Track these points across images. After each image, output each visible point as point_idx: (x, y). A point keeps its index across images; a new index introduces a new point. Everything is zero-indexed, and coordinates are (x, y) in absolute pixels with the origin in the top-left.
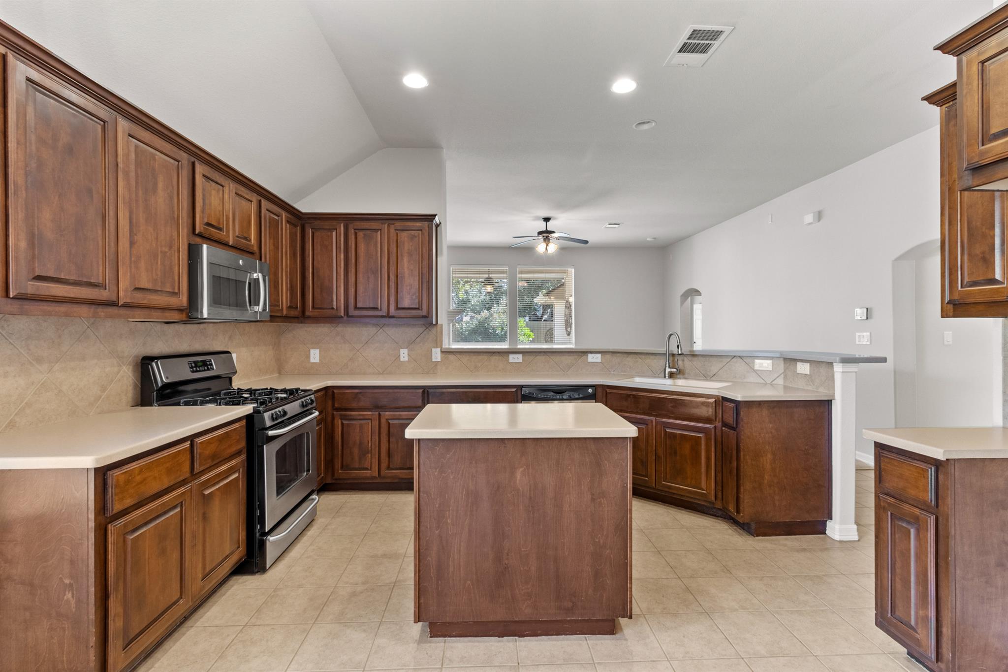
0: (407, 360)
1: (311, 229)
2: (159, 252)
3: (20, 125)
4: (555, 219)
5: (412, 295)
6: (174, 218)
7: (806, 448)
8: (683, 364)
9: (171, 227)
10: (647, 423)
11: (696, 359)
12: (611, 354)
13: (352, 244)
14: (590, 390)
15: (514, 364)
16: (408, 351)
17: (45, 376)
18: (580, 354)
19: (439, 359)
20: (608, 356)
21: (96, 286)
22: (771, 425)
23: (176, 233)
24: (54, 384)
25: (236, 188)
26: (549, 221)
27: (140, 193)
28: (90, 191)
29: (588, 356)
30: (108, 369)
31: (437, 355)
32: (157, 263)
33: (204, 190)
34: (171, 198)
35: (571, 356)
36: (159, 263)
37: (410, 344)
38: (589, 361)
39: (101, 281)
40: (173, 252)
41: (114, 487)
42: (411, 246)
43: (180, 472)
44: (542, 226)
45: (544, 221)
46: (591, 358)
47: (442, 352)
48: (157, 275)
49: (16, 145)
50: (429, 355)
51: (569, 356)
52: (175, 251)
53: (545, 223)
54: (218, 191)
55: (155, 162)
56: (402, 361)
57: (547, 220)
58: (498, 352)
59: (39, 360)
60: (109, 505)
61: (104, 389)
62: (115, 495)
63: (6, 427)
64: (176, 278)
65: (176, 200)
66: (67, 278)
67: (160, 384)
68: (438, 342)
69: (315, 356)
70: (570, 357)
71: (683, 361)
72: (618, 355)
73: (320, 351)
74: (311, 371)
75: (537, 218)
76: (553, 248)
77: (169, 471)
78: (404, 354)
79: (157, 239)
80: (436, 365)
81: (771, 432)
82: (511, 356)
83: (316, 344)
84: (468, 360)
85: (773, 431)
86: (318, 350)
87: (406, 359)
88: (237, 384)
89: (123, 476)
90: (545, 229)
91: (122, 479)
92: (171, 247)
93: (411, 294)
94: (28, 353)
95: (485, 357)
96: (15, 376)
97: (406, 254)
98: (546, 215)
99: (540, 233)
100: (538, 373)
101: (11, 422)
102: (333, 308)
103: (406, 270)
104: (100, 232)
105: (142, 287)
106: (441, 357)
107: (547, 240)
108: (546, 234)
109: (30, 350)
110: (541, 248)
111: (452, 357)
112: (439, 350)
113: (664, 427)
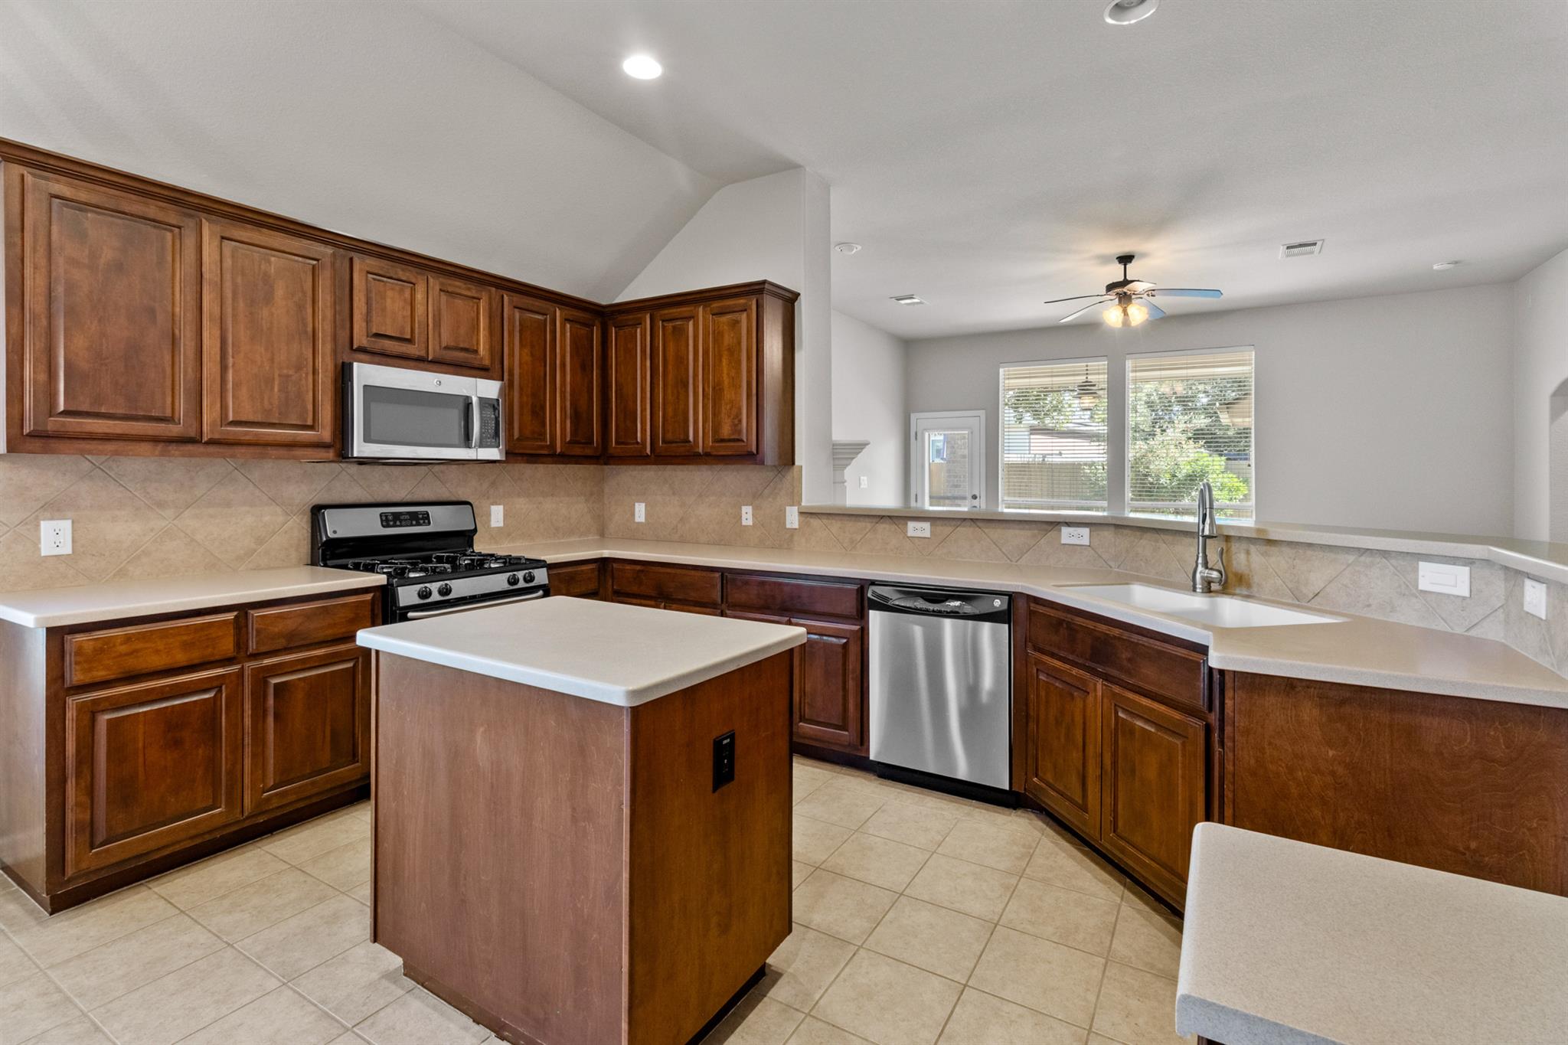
0: (751, 524)
1: (615, 327)
2: (276, 376)
3: (38, 248)
4: (1144, 255)
5: (733, 419)
6: (306, 332)
7: (1473, 845)
8: (1248, 561)
9: (300, 343)
10: (1088, 690)
11: (1274, 549)
12: (1112, 529)
13: (659, 344)
14: (997, 603)
15: (916, 540)
16: (753, 509)
17: (170, 523)
18: (1045, 526)
19: (796, 525)
20: (1108, 534)
21: (162, 420)
22: (1331, 753)
23: (310, 351)
24: (182, 531)
25: (442, 284)
26: (1130, 262)
27: (241, 305)
28: (152, 312)
29: (1060, 531)
30: (267, 519)
31: (792, 518)
32: (272, 389)
33: (368, 292)
34: (300, 307)
35: (1023, 529)
36: (276, 390)
37: (754, 498)
38: (1063, 542)
39: (168, 413)
40: (304, 375)
41: (73, 654)
42: (733, 338)
43: (214, 648)
44: (1116, 273)
45: (1120, 263)
46: (1068, 535)
47: (801, 513)
48: (271, 404)
49: (32, 270)
50: (781, 518)
51: (1020, 529)
52: (307, 374)
53: (1122, 267)
54: (401, 291)
55: (270, 265)
56: (744, 526)
57: (1126, 259)
58: (890, 517)
59: (161, 505)
60: (67, 675)
61: (260, 541)
62: (76, 664)
63: (114, 575)
64: (310, 407)
65: (310, 311)
66: (111, 411)
67: (324, 539)
68: (795, 498)
69: (640, 512)
70: (1022, 532)
71: (1248, 553)
72: (1126, 532)
73: (646, 506)
74: (635, 535)
75: (1104, 260)
76: (1138, 314)
77: (186, 646)
78: (747, 515)
79: (272, 360)
80: (792, 536)
81: (1333, 773)
82: (911, 525)
83: (642, 496)
84: (840, 528)
85: (1340, 770)
86: (644, 504)
87: (750, 522)
88: (480, 546)
89: (91, 643)
90: (1121, 279)
91: (88, 648)
92: (299, 368)
93: (732, 417)
94: (145, 496)
95: (867, 525)
96: (127, 521)
97: (726, 353)
98: (1125, 248)
99: (1111, 287)
100: (959, 559)
101: (121, 570)
102: (638, 443)
103: (725, 376)
104: (168, 357)
105: (243, 419)
106: (799, 521)
107: (1125, 299)
108: (1121, 291)
109: (148, 493)
110: (1112, 315)
111: (815, 523)
112: (795, 509)
113: (1115, 705)
